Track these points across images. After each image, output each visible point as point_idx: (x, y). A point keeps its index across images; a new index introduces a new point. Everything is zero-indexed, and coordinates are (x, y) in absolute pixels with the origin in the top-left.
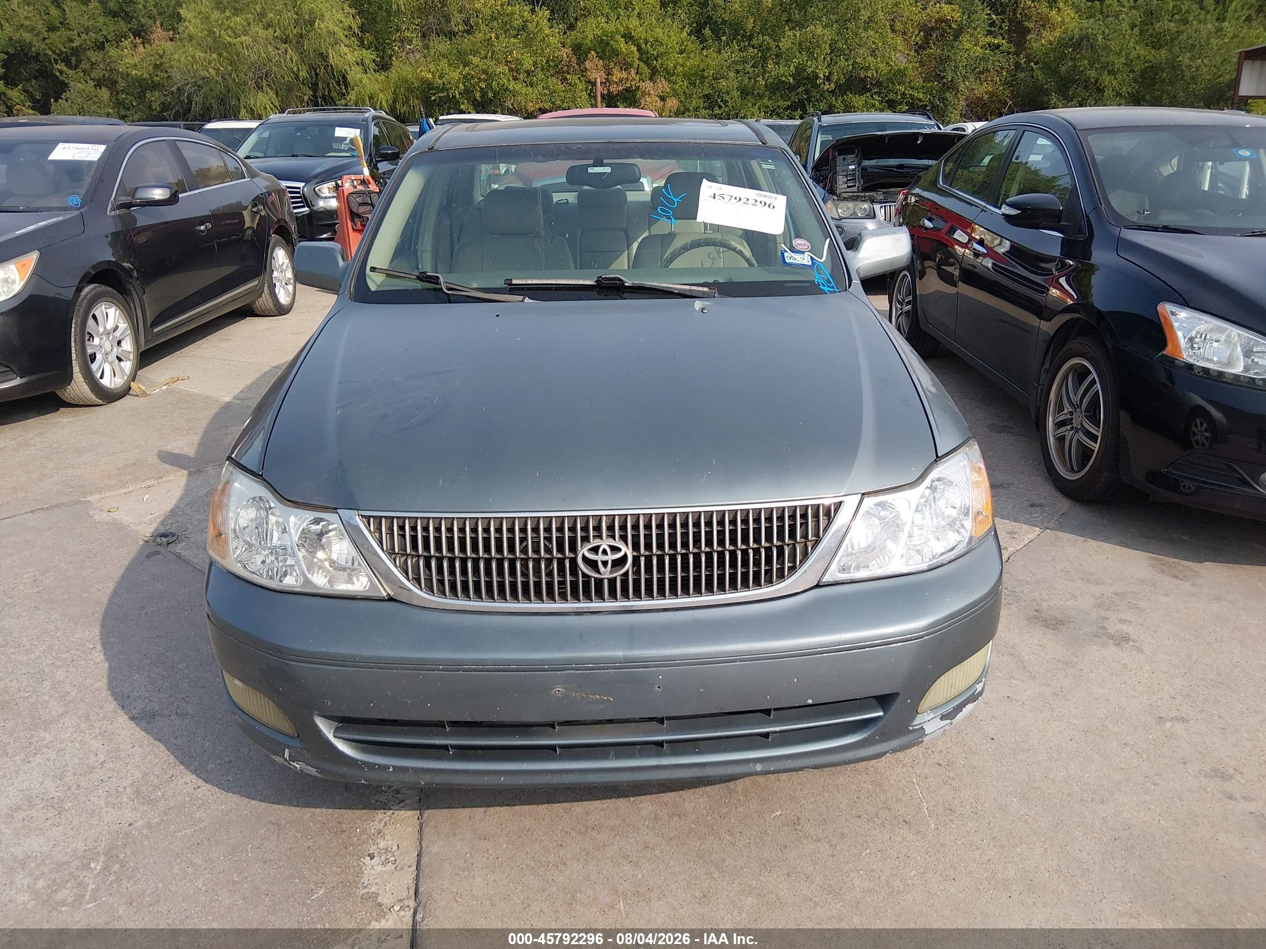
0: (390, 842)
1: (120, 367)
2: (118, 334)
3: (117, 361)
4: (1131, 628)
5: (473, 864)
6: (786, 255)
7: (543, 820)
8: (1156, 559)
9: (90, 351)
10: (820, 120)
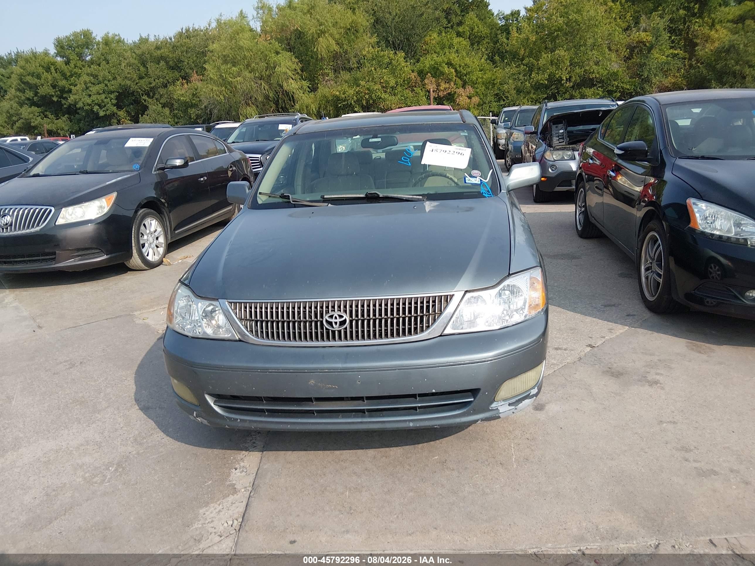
0: (246, 464)
1: (157, 250)
2: (156, 234)
3: (156, 247)
4: (662, 377)
5: (281, 473)
6: (466, 179)
7: (319, 456)
8: (691, 343)
9: (142, 242)
10: (546, 106)
